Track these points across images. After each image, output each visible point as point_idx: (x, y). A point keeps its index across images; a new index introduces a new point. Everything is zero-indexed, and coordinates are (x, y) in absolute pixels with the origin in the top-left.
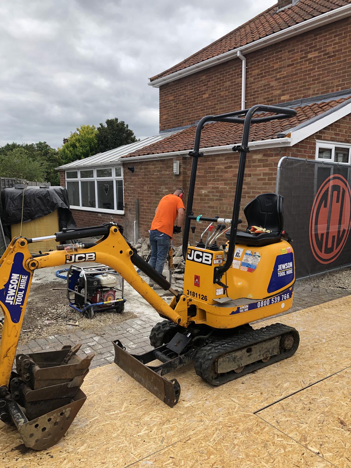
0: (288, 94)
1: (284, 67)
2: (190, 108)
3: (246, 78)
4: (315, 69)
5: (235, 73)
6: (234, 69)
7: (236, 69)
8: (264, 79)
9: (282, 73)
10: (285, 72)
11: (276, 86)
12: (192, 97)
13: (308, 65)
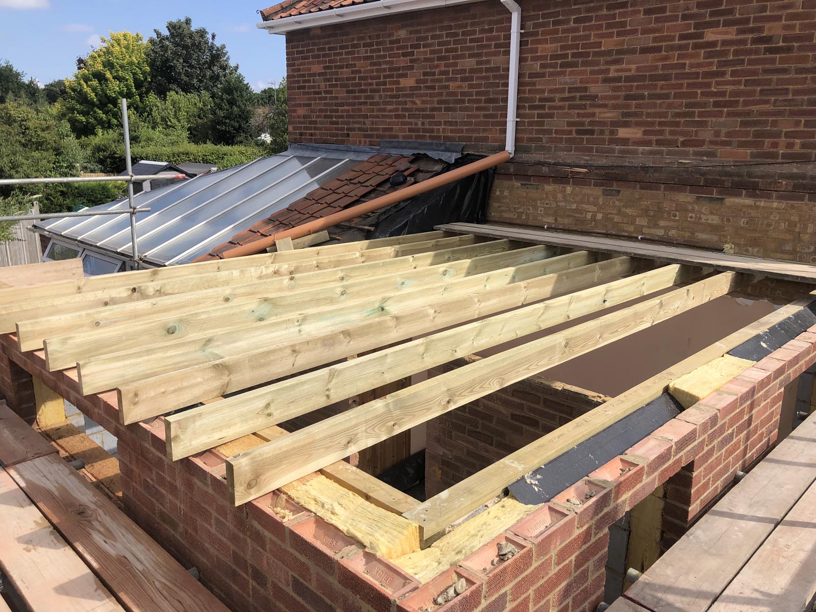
0: (638, 124)
1: (633, 51)
2: (365, 103)
3: (521, 60)
4: (723, 74)
5: (489, 39)
6: (486, 27)
7: (491, 30)
8: (571, 73)
9: (624, 66)
10: (634, 66)
11: (605, 98)
12: (372, 78)
13: (702, 60)
